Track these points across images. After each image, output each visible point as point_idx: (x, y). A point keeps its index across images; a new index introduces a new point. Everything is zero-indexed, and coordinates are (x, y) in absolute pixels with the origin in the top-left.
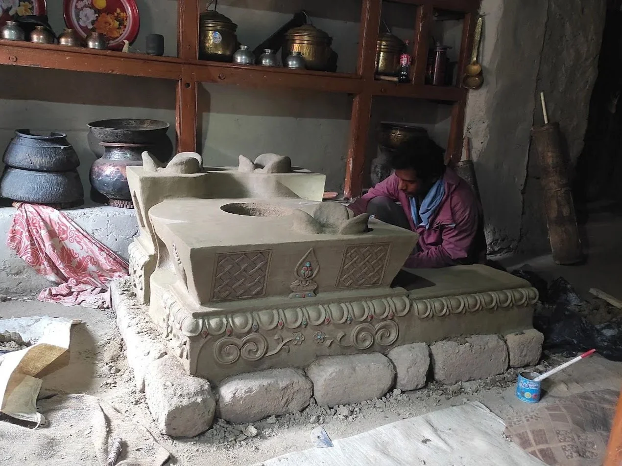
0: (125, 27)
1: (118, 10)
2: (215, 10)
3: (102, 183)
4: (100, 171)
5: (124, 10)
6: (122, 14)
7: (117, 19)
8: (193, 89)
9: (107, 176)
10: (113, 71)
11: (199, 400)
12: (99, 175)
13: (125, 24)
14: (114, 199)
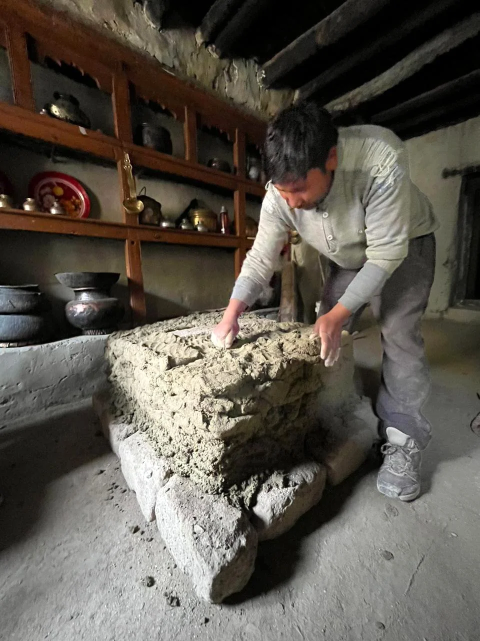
0: (80, 209)
1: (74, 198)
2: (145, 194)
3: (78, 318)
4: (75, 310)
5: (78, 197)
6: (77, 201)
7: (74, 203)
8: (137, 244)
9: (81, 313)
10: (74, 232)
11: (243, 542)
12: (74, 313)
13: (80, 207)
14: (87, 330)
